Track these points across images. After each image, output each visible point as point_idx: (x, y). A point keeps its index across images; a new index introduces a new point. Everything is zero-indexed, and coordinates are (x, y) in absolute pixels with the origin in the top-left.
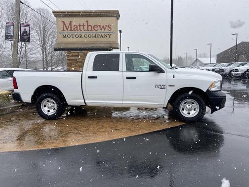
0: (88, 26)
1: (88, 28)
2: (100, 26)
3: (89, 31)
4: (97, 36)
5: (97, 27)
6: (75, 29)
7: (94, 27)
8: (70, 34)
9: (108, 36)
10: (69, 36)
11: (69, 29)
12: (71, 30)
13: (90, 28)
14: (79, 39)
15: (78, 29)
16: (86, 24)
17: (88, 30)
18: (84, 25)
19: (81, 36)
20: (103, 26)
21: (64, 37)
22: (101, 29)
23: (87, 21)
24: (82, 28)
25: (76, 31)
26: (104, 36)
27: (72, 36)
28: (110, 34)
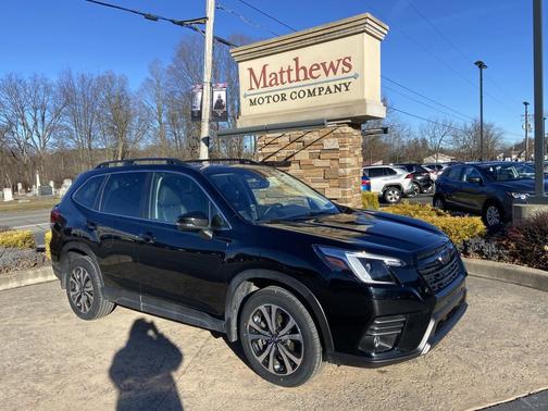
0: (298, 71)
1: (297, 76)
2: (323, 64)
3: (302, 83)
4: (317, 92)
5: (319, 68)
6: (273, 82)
7: (311, 70)
8: (264, 96)
9: (343, 88)
10: (261, 101)
11: (262, 84)
12: (265, 86)
13: (302, 72)
14: (280, 105)
15: (279, 82)
16: (293, 65)
17: (298, 80)
18: (289, 71)
19: (283, 98)
20: (332, 65)
21: (253, 103)
22: (327, 73)
23: (296, 59)
24: (285, 76)
25: (275, 87)
26: (333, 89)
27: (266, 100)
28: (347, 81)
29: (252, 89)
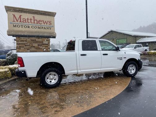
0: (34, 20)
1: (34, 22)
2: (43, 21)
3: (36, 24)
4: (41, 28)
6: (24, 21)
7: (39, 21)
9: (49, 29)
10: (18, 26)
11: (19, 21)
12: (20, 22)
13: (36, 22)
14: (27, 29)
15: (27, 21)
16: (33, 18)
17: (34, 23)
18: (31, 19)
19: (29, 27)
20: (46, 22)
21: (14, 26)
22: (44, 24)
23: (34, 17)
24: (29, 21)
25: (25, 23)
26: (46, 28)
27: (21, 26)
28: (50, 27)
29: (14, 21)
